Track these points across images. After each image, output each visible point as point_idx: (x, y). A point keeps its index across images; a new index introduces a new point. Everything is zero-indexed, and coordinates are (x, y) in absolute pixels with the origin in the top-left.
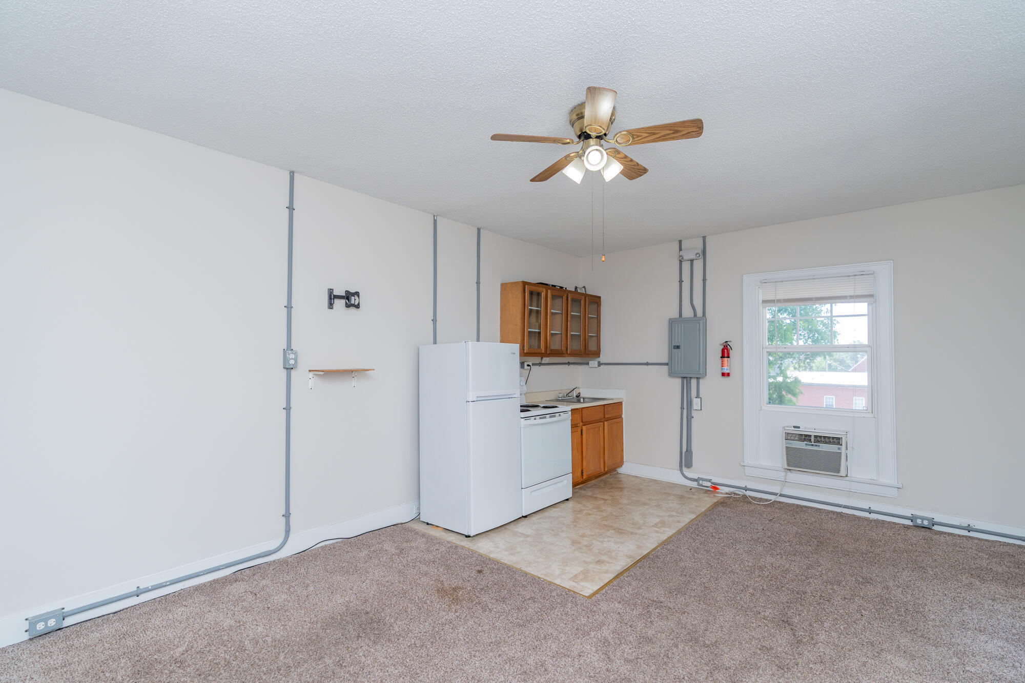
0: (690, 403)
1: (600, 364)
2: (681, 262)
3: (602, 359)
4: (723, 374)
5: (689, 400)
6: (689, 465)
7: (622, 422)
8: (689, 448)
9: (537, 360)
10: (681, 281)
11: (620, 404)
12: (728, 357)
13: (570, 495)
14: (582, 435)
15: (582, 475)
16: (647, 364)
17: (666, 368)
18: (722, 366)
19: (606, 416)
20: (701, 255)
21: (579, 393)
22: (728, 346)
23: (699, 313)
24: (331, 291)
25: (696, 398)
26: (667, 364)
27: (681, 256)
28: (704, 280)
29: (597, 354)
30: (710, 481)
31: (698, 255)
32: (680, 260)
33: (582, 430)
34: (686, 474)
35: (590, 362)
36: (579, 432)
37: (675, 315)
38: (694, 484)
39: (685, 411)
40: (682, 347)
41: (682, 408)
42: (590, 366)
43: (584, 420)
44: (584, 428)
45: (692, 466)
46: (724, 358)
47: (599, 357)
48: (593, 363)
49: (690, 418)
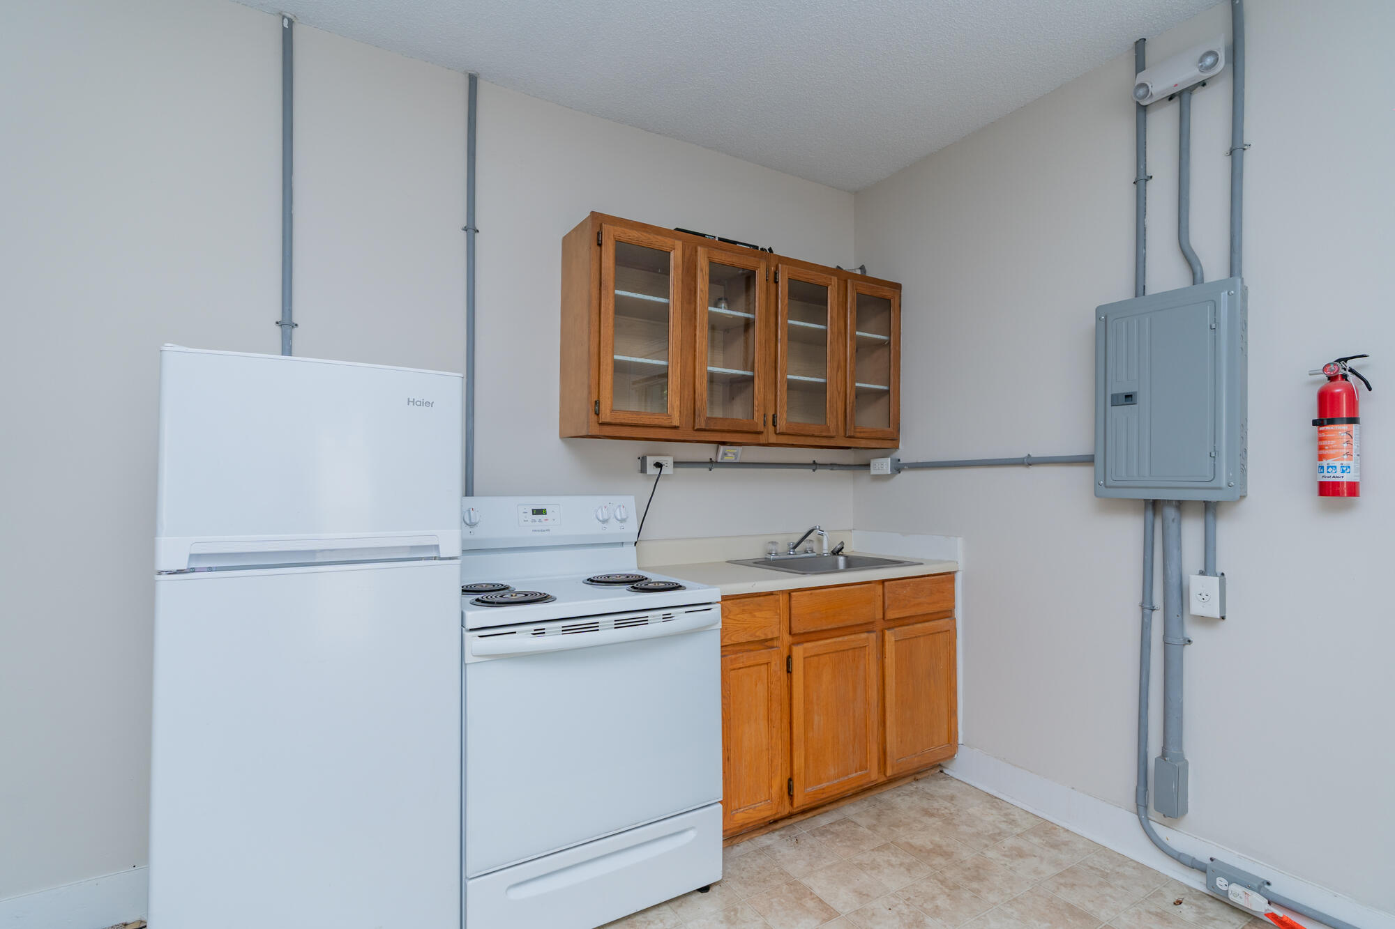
0: (1179, 595)
1: (898, 468)
2: (1142, 110)
3: (906, 452)
4: (1328, 489)
5: (1174, 581)
6: (1173, 809)
7: (951, 633)
8: (1173, 750)
9: (704, 452)
10: (1141, 180)
11: (949, 576)
12: (1353, 420)
13: (712, 872)
14: (789, 671)
15: (791, 796)
16: (1028, 462)
17: (1083, 474)
18: (1321, 458)
19: (891, 615)
20: (1222, 56)
21: (842, 543)
22: (1351, 377)
23: (1214, 267)
25: (1202, 573)
26: (1088, 460)
27: (1143, 85)
28: (1236, 151)
29: (889, 439)
30: (1261, 886)
31: (1209, 61)
32: (1139, 106)
33: (789, 658)
34: (1161, 831)
35: (873, 462)
36: (778, 665)
37: (1119, 289)
38: (1195, 881)
39: (1157, 619)
40: (1142, 398)
41: (1147, 607)
42: (873, 471)
43: (795, 630)
44: (798, 652)
45: (1185, 811)
46: (1331, 422)
47: (897, 447)
48: (882, 465)
49: (1174, 646)
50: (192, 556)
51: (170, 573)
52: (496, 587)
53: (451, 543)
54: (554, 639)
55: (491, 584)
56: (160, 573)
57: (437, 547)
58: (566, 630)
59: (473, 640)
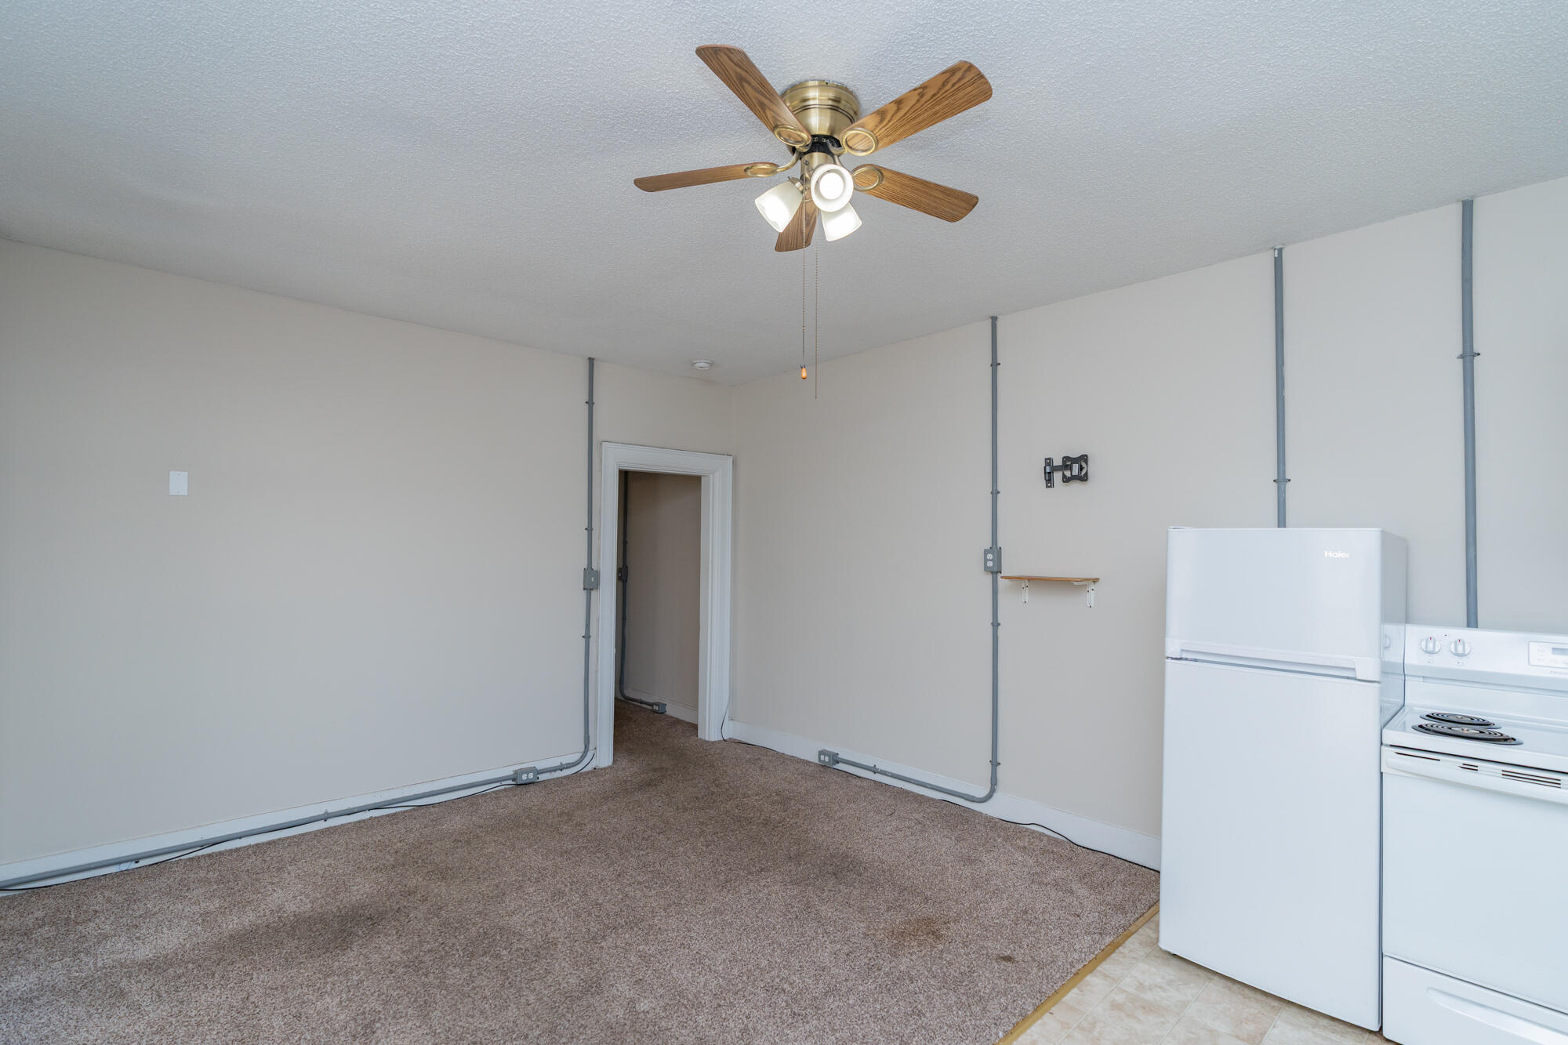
24: (1049, 462)
50: (1182, 650)
51: (1172, 659)
52: (1475, 721)
53: (1368, 668)
54: (1489, 777)
55: (1469, 717)
56: (1168, 658)
57: (1354, 669)
58: (1506, 774)
59: (1389, 754)
